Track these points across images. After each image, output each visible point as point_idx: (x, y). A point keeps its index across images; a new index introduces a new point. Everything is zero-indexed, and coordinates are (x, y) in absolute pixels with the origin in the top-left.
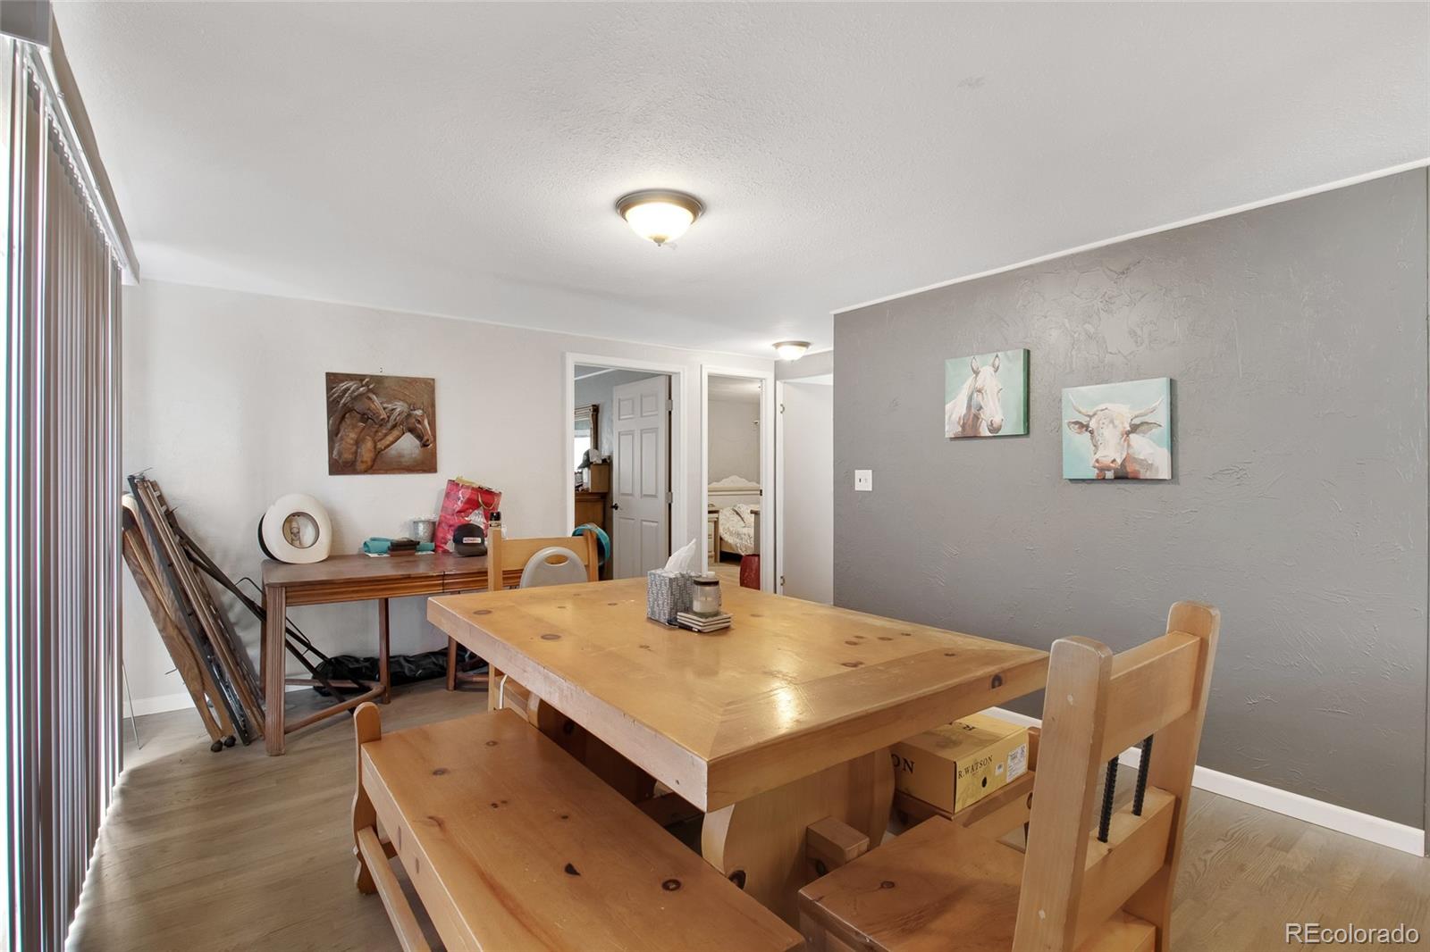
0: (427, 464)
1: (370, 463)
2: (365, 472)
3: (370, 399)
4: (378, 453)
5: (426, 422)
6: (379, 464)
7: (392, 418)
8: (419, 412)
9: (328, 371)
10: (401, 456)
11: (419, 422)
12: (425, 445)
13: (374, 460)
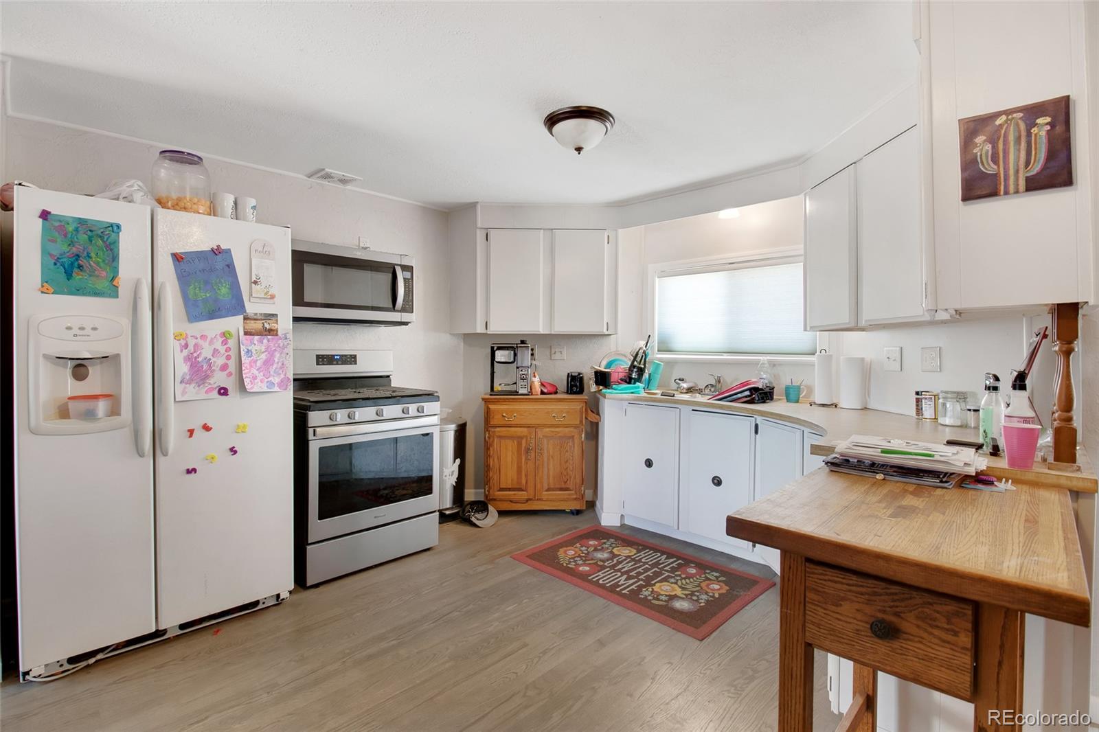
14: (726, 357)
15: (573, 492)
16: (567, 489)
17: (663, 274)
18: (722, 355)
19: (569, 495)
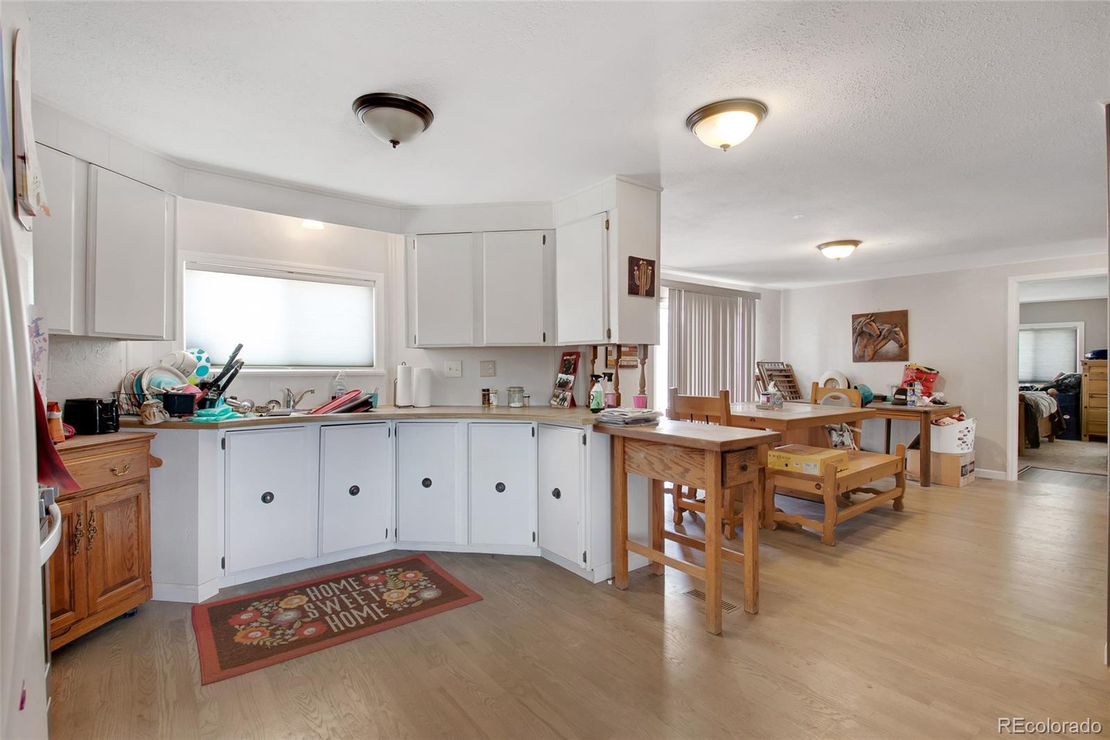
0: (903, 355)
1: (871, 357)
2: (869, 361)
3: (871, 325)
4: (875, 353)
5: (901, 334)
6: (876, 357)
7: (883, 334)
8: (897, 329)
9: (853, 314)
10: (887, 352)
11: (897, 334)
12: (901, 346)
13: (874, 355)
14: (290, 370)
15: (139, 580)
16: (131, 579)
17: (194, 266)
18: (283, 369)
19: (136, 586)
